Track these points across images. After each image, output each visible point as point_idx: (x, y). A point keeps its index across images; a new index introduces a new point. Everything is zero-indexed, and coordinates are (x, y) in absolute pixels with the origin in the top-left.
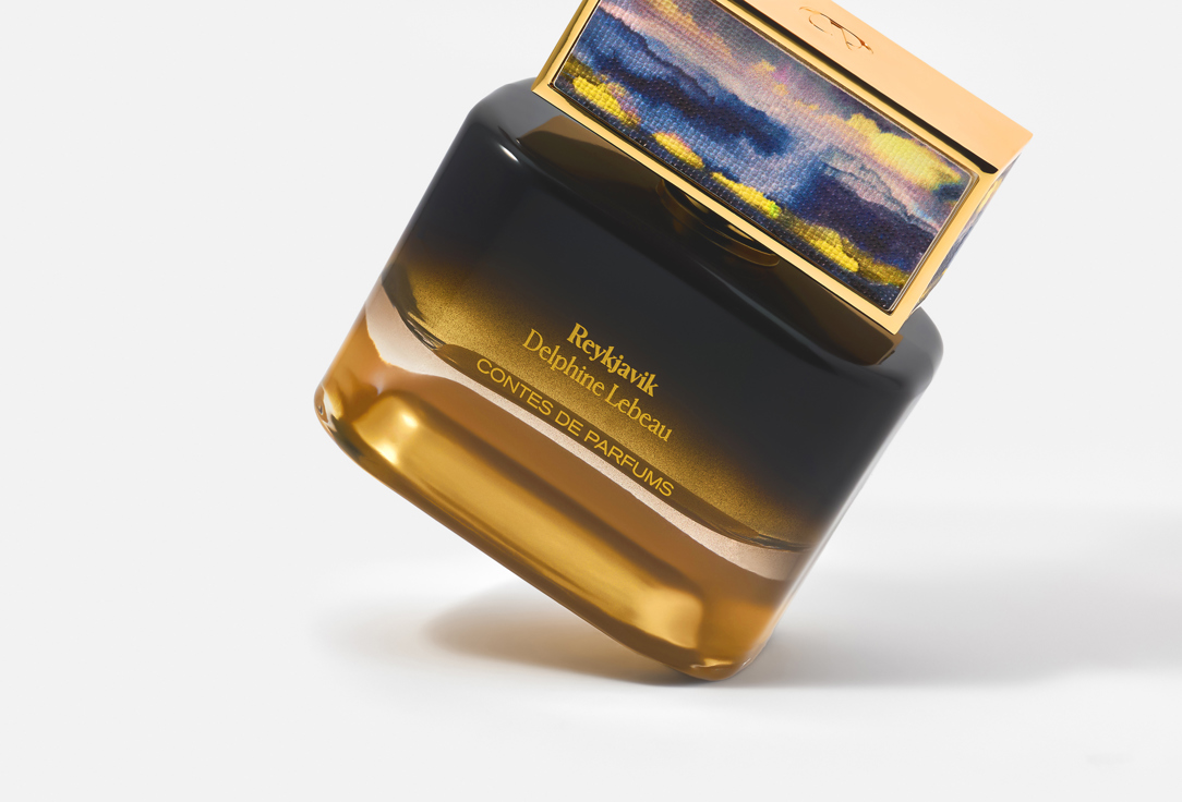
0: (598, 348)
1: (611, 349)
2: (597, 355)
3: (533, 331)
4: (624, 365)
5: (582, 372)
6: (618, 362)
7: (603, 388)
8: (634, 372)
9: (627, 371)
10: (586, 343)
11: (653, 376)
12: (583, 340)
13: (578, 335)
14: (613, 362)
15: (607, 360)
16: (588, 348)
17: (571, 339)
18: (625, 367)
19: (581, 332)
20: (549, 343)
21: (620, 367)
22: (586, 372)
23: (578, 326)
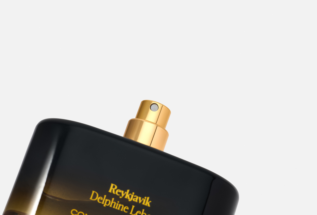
0: (122, 192)
1: (128, 191)
2: (123, 195)
3: (93, 192)
4: (135, 196)
5: (117, 204)
6: (132, 196)
7: (128, 208)
8: (140, 198)
9: (137, 198)
10: (117, 191)
11: (148, 198)
12: (115, 190)
13: (113, 189)
14: (130, 196)
15: (127, 196)
16: (119, 193)
17: (110, 191)
18: (136, 197)
19: (114, 187)
20: (101, 195)
21: (134, 197)
22: (119, 203)
23: (112, 185)
